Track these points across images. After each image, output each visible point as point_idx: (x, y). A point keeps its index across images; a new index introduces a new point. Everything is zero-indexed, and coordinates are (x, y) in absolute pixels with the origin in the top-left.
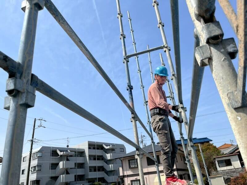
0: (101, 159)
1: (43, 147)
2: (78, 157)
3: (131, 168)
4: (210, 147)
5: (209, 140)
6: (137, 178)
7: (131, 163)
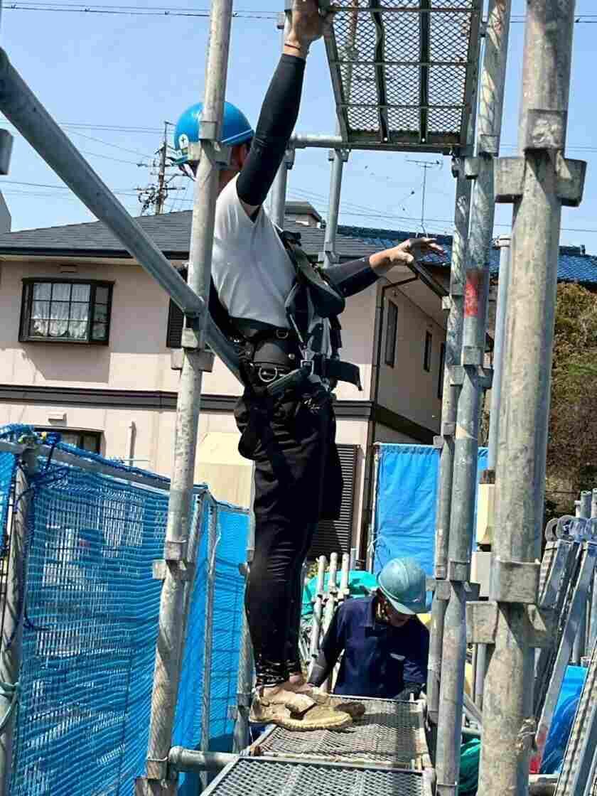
3: (35, 343)
6: (65, 416)
7: (37, 305)
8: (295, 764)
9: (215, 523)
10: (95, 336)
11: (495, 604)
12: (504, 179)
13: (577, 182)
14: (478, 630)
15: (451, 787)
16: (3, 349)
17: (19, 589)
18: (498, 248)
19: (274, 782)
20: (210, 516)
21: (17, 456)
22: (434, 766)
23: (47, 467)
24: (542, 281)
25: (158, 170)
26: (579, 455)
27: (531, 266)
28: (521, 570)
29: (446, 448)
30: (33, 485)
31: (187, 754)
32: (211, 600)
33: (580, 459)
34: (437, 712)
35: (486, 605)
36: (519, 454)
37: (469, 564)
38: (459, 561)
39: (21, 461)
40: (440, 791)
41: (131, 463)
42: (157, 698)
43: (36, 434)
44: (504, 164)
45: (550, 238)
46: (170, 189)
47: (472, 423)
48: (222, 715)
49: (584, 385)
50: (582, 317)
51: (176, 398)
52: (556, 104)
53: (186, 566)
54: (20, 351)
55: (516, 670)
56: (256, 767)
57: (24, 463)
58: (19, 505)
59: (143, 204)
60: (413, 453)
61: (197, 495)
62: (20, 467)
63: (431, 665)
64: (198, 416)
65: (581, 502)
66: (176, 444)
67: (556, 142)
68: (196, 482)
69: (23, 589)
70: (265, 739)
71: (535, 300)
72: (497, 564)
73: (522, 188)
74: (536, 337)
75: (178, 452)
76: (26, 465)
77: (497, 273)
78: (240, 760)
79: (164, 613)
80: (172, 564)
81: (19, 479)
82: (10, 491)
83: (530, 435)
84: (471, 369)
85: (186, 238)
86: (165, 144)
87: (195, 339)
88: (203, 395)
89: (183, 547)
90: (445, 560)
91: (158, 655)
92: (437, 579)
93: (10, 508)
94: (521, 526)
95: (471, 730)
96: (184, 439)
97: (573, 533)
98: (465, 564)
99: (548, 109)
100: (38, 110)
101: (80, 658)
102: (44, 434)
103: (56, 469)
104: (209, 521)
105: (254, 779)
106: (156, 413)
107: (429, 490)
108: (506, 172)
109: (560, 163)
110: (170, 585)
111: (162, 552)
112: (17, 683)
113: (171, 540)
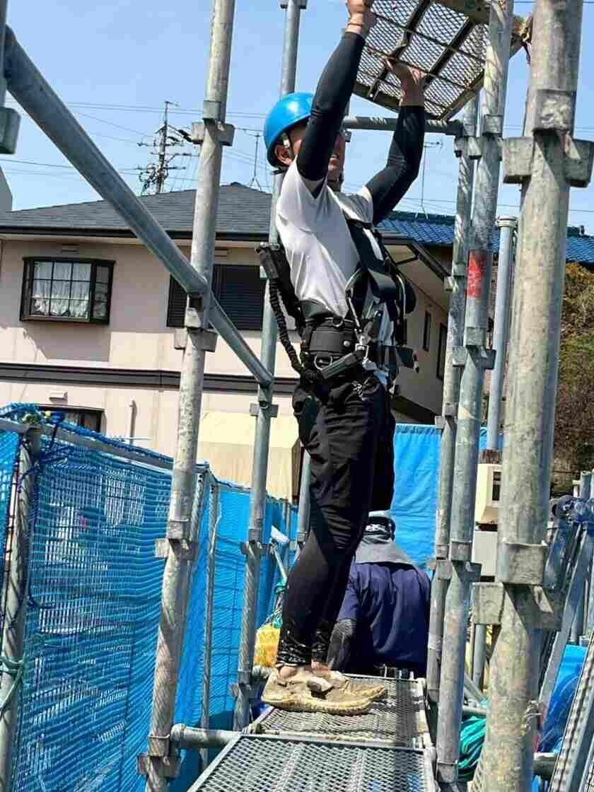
3: (39, 321)
6: (66, 394)
7: (38, 284)
8: (297, 742)
9: (216, 502)
10: (95, 315)
11: (501, 585)
12: (513, 159)
13: (586, 163)
14: (484, 611)
15: (452, 765)
16: (4, 327)
17: (23, 567)
18: (499, 228)
19: (275, 760)
20: (211, 495)
21: (21, 435)
22: (434, 745)
23: (51, 446)
24: (550, 261)
25: (159, 149)
26: (577, 435)
27: (539, 247)
28: (527, 553)
29: (447, 428)
30: (36, 464)
31: (189, 731)
32: (212, 579)
33: (577, 439)
34: (438, 691)
35: (493, 586)
36: (526, 436)
37: (471, 544)
38: (461, 541)
39: (25, 440)
40: (441, 770)
41: (131, 441)
42: (160, 676)
43: (40, 413)
44: (512, 144)
45: (559, 220)
46: (171, 168)
47: (475, 403)
48: (222, 692)
49: (583, 366)
50: (580, 298)
51: (179, 377)
52: (565, 85)
53: (188, 545)
54: (22, 330)
55: (522, 651)
56: (257, 745)
57: (27, 442)
58: (23, 485)
59: (143, 184)
60: (413, 432)
61: (199, 475)
62: (24, 446)
63: (432, 644)
64: (201, 395)
65: (581, 482)
66: (179, 423)
67: (565, 123)
68: (198, 462)
69: (26, 567)
70: (267, 717)
71: (543, 281)
72: (504, 546)
73: (530, 168)
74: (544, 318)
75: (181, 431)
76: (30, 444)
77: (498, 254)
78: (242, 738)
79: (166, 592)
80: (175, 543)
81: (22, 457)
82: (14, 470)
83: (538, 416)
84: (473, 349)
85: (190, 218)
86: (166, 123)
87: (198, 318)
88: (205, 375)
89: (185, 526)
90: (446, 540)
91: (160, 634)
92: (438, 558)
93: (14, 487)
94: (527, 509)
95: (470, 708)
96: (187, 419)
98: (466, 544)
99: (557, 89)
100: (45, 89)
101: (82, 636)
102: (48, 413)
103: (60, 447)
104: (210, 500)
105: (257, 757)
106: (157, 392)
107: (428, 469)
108: (515, 153)
109: (569, 144)
110: (173, 564)
111: (165, 531)
112: (20, 661)
113: (173, 519)
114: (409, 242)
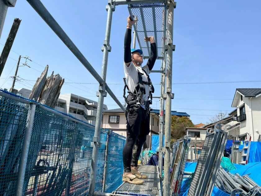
0: (82, 114)
1: (23, 89)
2: (58, 106)
3: (111, 123)
4: (186, 120)
5: (187, 115)
7: (111, 119)
10: (117, 122)
13: (173, 96)
28: (168, 143)
52: (170, 87)
54: (108, 124)
67: (170, 91)
73: (166, 97)
97: (176, 144)
109: (171, 94)
114: (155, 113)
